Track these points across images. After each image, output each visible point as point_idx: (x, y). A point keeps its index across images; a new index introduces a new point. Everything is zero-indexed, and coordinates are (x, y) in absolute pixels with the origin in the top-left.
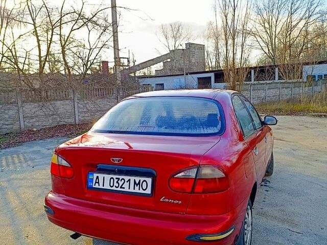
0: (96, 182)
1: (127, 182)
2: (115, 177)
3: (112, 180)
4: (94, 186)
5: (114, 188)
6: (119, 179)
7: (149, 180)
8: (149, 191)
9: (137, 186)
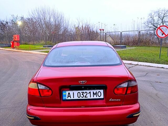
0: (68, 96)
1: (89, 93)
2: (80, 91)
3: (79, 94)
4: (67, 99)
5: (81, 98)
6: (83, 93)
7: (102, 91)
8: (102, 97)
9: (95, 95)
